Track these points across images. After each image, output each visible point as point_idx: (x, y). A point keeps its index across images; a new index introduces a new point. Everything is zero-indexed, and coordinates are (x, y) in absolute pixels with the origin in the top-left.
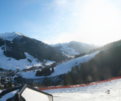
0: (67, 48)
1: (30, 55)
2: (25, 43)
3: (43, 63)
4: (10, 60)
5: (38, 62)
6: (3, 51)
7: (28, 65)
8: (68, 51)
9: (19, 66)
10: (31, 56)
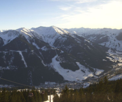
0: (115, 40)
1: (81, 66)
2: (71, 47)
3: (93, 72)
4: (68, 72)
5: (90, 72)
6: (58, 62)
7: (84, 76)
8: (116, 46)
9: (78, 77)
10: (83, 66)
